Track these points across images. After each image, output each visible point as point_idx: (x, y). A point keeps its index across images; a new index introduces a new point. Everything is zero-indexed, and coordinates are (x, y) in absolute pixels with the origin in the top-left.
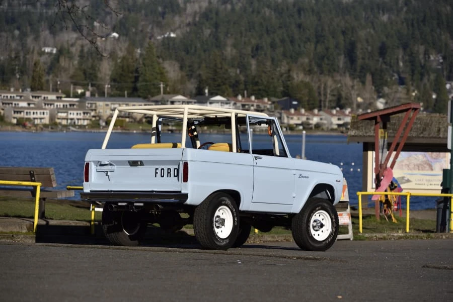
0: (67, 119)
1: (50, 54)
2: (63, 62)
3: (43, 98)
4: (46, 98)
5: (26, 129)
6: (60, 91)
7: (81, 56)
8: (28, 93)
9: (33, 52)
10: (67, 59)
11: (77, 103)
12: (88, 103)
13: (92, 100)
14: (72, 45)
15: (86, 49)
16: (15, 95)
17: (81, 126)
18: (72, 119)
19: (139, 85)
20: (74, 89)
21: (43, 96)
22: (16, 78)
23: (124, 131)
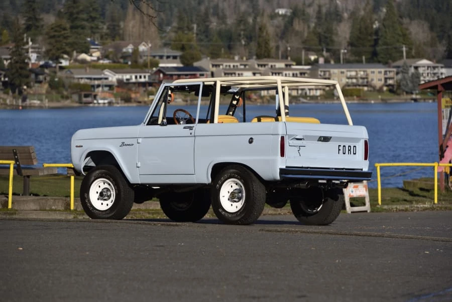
0: (297, 90)
1: (284, 16)
2: (298, 26)
3: (270, 66)
4: (273, 67)
5: (251, 101)
6: (289, 58)
7: (319, 17)
8: (254, 62)
9: (263, 15)
10: (301, 22)
11: (308, 72)
12: (321, 71)
13: (325, 68)
14: (310, 6)
15: (324, 10)
16: (238, 64)
17: (314, 98)
18: (302, 90)
19: (378, 49)
20: (307, 55)
21: (270, 64)
22: (241, 45)
23: (361, 102)
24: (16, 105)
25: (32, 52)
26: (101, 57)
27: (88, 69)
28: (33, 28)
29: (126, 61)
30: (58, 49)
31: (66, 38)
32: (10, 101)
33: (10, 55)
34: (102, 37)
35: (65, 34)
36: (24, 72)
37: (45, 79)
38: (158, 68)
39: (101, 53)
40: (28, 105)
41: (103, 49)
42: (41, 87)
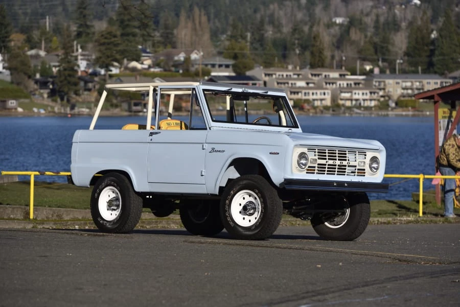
0: (351, 100)
1: (341, 25)
2: (355, 35)
3: (323, 76)
4: (327, 77)
5: (304, 111)
6: (344, 68)
7: (376, 27)
8: (307, 72)
9: (319, 24)
10: (358, 31)
11: (363, 82)
12: (376, 82)
13: (380, 78)
14: (367, 15)
15: (382, 19)
16: (291, 74)
17: (368, 108)
18: (357, 100)
19: (435, 59)
20: (362, 65)
21: (324, 74)
22: (296, 54)
23: (417, 113)
24: (64, 113)
25: (81, 59)
26: (152, 65)
27: (138, 77)
28: (84, 35)
29: (177, 70)
30: (108, 57)
31: (117, 45)
32: (58, 109)
33: (59, 62)
34: (154, 45)
35: (115, 41)
36: (73, 80)
37: (94, 87)
38: (210, 77)
39: (153, 61)
40: (76, 113)
41: (154, 57)
42: (90, 95)
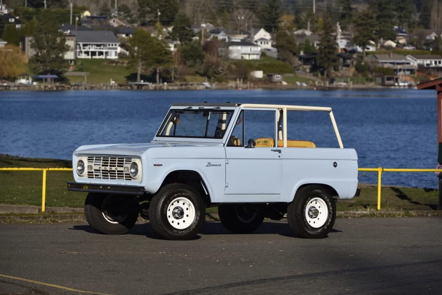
24: (324, 86)
25: (341, 38)
26: (406, 44)
27: (391, 54)
29: (428, 48)
30: (365, 36)
31: (373, 26)
32: (319, 83)
33: (319, 41)
34: (409, 26)
35: (372, 22)
36: (332, 57)
37: (352, 63)
39: (407, 40)
40: (334, 86)
41: (408, 37)
42: (348, 70)
